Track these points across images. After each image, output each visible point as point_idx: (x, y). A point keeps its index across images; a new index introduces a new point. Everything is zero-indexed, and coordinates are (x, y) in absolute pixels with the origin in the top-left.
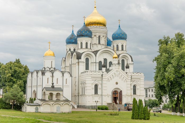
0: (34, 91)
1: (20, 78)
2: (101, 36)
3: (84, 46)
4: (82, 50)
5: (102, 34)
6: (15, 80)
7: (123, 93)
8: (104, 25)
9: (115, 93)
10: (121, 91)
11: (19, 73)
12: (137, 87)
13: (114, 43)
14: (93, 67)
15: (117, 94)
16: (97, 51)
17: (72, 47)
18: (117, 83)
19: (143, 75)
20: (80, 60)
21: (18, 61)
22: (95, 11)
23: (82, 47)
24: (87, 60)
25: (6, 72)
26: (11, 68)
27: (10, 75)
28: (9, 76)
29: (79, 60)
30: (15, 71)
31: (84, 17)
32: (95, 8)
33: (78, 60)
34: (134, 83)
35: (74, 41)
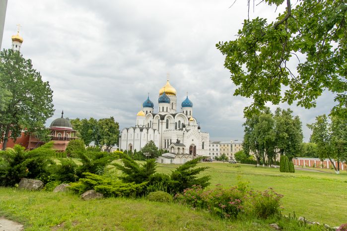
0: (130, 144)
1: (115, 133)
2: (174, 103)
3: (165, 110)
6: (111, 134)
7: (197, 148)
8: (175, 95)
9: (191, 147)
10: (195, 146)
11: (114, 128)
12: (205, 144)
13: (183, 109)
14: (172, 127)
16: (175, 114)
17: (149, 110)
18: (193, 140)
19: (209, 135)
20: (163, 121)
21: (112, 118)
22: (168, 83)
23: (163, 111)
24: (167, 120)
25: (104, 126)
26: (107, 124)
27: (108, 129)
28: (107, 131)
30: (111, 127)
31: (164, 87)
33: (161, 120)
34: (203, 141)
35: (150, 105)
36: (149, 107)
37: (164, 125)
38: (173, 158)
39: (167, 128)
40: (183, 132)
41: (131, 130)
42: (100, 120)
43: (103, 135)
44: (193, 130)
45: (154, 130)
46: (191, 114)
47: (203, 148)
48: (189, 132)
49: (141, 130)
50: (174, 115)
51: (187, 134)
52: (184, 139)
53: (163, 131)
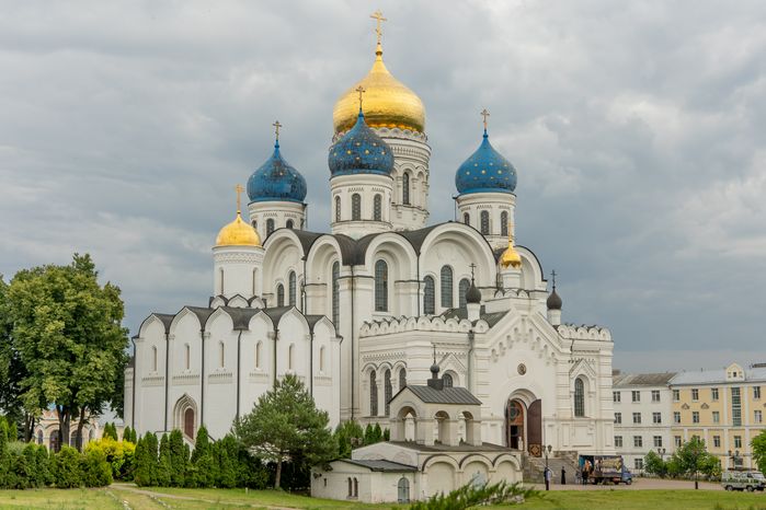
0: (184, 400)
1: (101, 344)
2: (415, 174)
3: (367, 211)
4: (357, 225)
5: (416, 164)
6: (78, 349)
7: (547, 412)
8: (420, 129)
9: (513, 407)
10: (537, 404)
11: (97, 318)
12: (589, 387)
13: (467, 202)
14: (406, 301)
15: (520, 412)
17: (281, 214)
18: (522, 370)
19: (608, 338)
20: (359, 270)
21: (85, 265)
22: (381, 66)
23: (356, 216)
25: (39, 310)
26: (57, 296)
27: (62, 324)
28: (56, 332)
29: (357, 267)
30: (79, 312)
31: (360, 90)
32: (380, 58)
33: (348, 267)
34: (580, 371)
35: (287, 188)
36: (284, 196)
37: (366, 293)
38: (414, 470)
39: (381, 305)
40: (465, 326)
41: (187, 326)
42: (21, 276)
43: (38, 355)
44: (524, 314)
45: (312, 321)
46: (512, 231)
47: (579, 411)
48: (503, 327)
49: (241, 322)
50: (416, 239)
51: (488, 338)
52: (478, 364)
53: (359, 323)
